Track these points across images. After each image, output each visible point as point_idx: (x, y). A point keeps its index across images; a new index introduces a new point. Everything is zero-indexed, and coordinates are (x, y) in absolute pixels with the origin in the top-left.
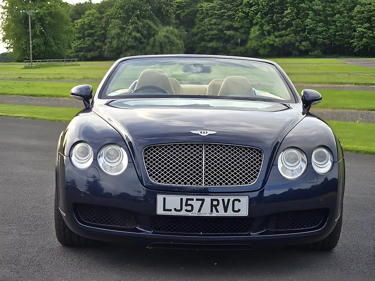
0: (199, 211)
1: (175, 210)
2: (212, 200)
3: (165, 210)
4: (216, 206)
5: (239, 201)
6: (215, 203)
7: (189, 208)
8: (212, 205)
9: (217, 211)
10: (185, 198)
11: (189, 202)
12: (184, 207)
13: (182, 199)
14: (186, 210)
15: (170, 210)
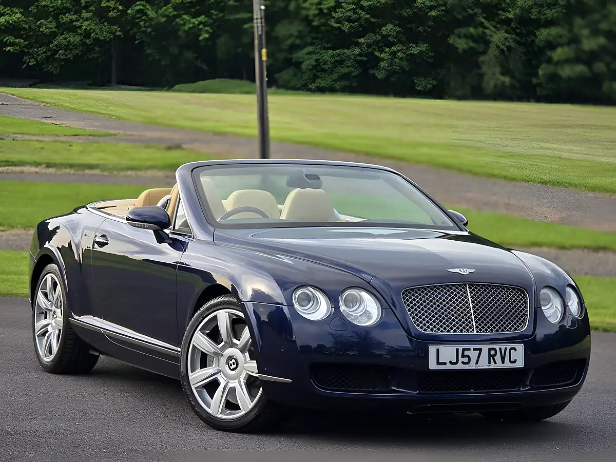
0: (477, 363)
1: (451, 362)
2: (490, 350)
3: (438, 363)
4: (493, 356)
5: (516, 350)
6: (493, 352)
7: (466, 360)
8: (490, 356)
9: (495, 363)
10: (461, 348)
11: (466, 353)
12: (461, 359)
13: (457, 350)
14: (463, 363)
15: (445, 364)
